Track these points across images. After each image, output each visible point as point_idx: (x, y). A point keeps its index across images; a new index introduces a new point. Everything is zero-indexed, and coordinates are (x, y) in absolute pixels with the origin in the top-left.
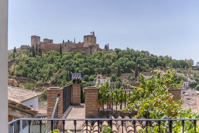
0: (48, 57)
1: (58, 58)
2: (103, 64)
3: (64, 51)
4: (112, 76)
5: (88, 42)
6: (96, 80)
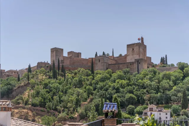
0: (75, 79)
1: (88, 80)
2: (158, 88)
3: (97, 70)
4: (172, 107)
5: (133, 55)
6: (146, 114)
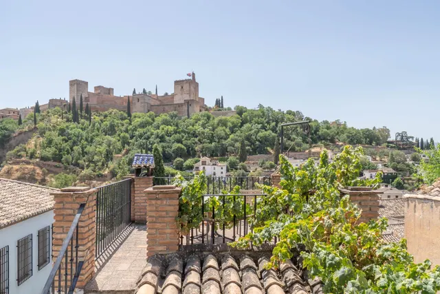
0: (104, 123)
1: (123, 125)
2: (213, 136)
3: (136, 112)
4: (229, 159)
5: (182, 94)
6: (197, 168)
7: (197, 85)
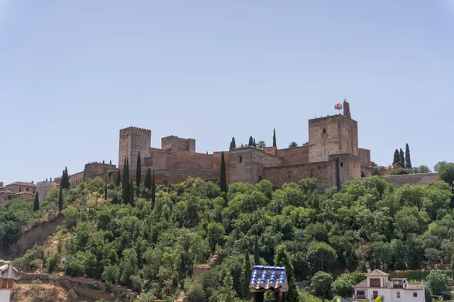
1: (212, 208)
2: (391, 227)
3: (236, 181)
4: (430, 276)
5: (324, 144)
6: (361, 293)
7: (354, 125)
